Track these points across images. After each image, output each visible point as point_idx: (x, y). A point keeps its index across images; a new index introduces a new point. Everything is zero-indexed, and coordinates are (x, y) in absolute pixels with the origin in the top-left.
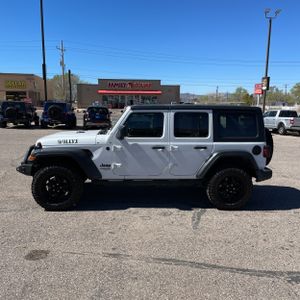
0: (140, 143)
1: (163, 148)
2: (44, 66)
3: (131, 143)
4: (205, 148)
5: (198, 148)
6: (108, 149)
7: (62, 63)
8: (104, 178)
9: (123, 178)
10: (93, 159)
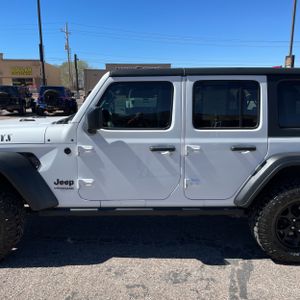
0: (127, 141)
1: (172, 149)
2: (41, 46)
3: (110, 141)
4: (252, 149)
5: (238, 149)
7: (67, 47)
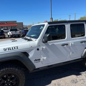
6: (38, 49)
8: (36, 67)
9: (47, 65)
10: (30, 57)
